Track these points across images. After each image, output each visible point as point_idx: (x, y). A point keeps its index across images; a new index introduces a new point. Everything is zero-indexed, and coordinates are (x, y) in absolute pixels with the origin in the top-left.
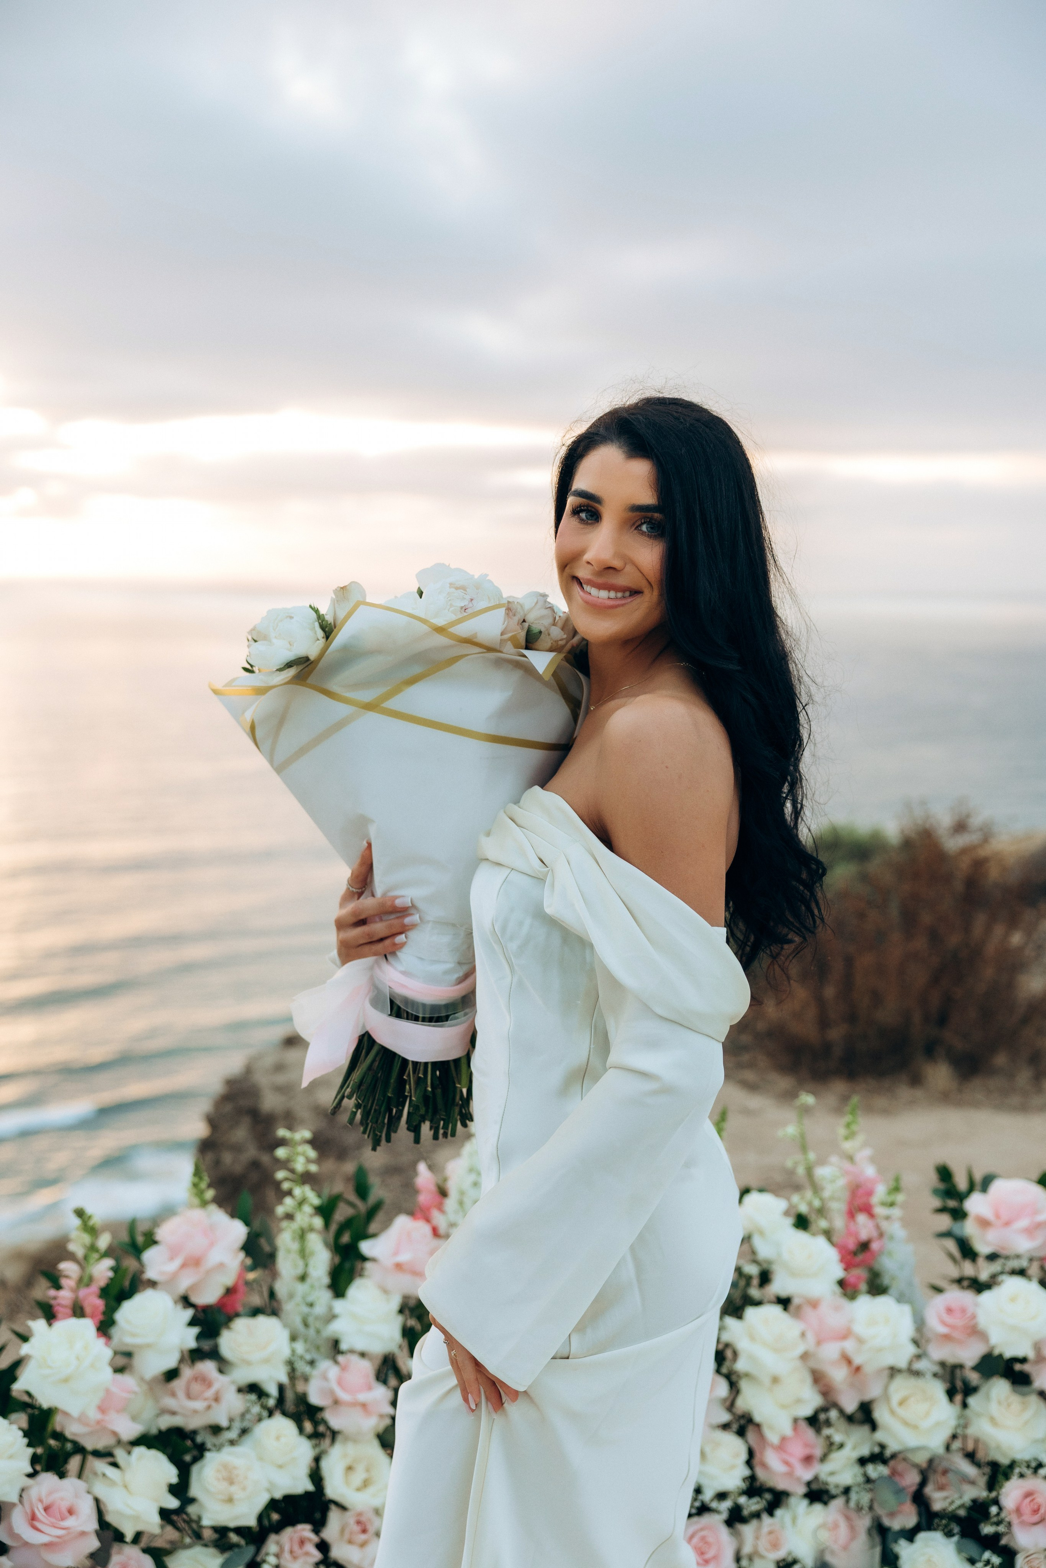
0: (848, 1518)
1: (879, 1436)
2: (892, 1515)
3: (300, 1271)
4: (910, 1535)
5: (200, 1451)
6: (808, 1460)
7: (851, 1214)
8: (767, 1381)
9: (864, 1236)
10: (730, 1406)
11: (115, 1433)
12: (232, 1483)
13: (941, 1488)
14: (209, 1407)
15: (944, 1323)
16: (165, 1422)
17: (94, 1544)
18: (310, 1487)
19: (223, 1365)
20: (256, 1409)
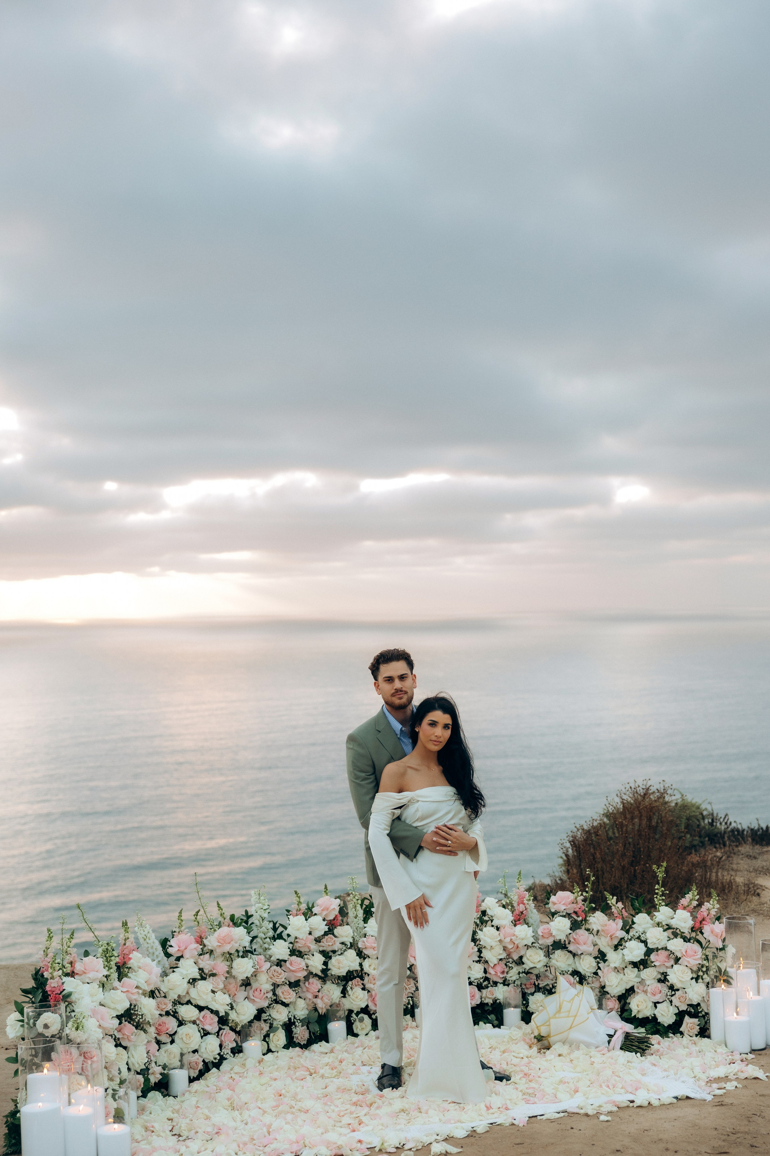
0: (514, 989)
1: (524, 966)
2: (527, 988)
3: (355, 915)
4: (533, 994)
5: (330, 958)
6: (503, 972)
7: (518, 905)
8: (489, 948)
9: (521, 910)
10: (480, 957)
11: (309, 947)
12: (339, 963)
13: (542, 980)
14: (332, 945)
15: (542, 933)
16: (321, 949)
17: (305, 973)
18: (359, 968)
19: (335, 937)
20: (345, 948)
